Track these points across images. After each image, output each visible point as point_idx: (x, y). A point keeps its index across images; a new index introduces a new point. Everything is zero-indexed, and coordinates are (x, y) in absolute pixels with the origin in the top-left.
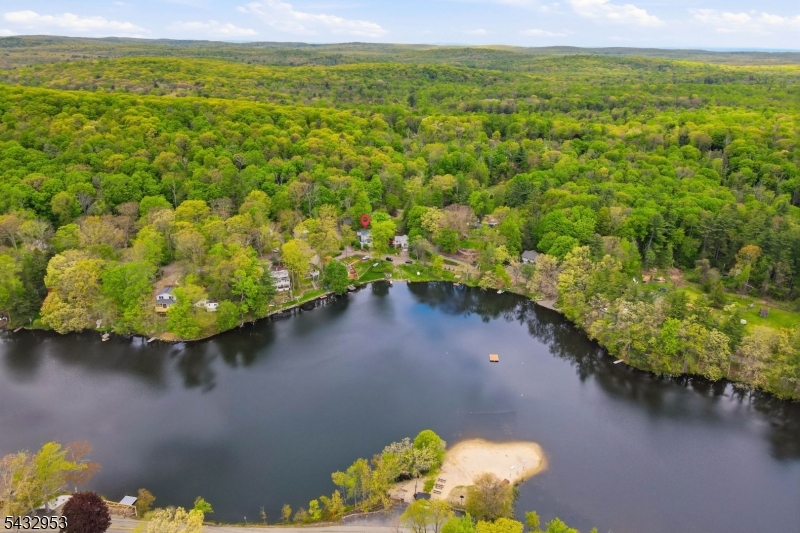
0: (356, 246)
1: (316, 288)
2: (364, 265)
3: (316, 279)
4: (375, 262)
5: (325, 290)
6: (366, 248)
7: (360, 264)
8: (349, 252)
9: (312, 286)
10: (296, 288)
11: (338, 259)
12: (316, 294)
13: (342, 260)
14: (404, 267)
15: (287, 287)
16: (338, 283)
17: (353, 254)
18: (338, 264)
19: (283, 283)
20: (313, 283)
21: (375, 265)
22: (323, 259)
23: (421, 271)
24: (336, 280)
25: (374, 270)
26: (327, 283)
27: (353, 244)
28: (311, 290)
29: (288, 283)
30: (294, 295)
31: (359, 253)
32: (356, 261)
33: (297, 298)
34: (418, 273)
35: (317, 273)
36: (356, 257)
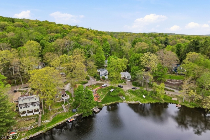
0: (97, 77)
1: (65, 111)
2: (104, 91)
3: (66, 102)
4: (112, 88)
5: (74, 112)
6: (104, 79)
7: (101, 89)
8: (93, 82)
9: (62, 109)
10: (46, 111)
11: (85, 86)
12: (65, 117)
13: (88, 87)
14: (133, 92)
15: (36, 111)
16: (85, 108)
17: (95, 83)
18: (86, 90)
19: (32, 108)
20: (63, 106)
21: (112, 90)
22: (73, 86)
23: (146, 95)
24: (83, 105)
25: (111, 94)
26: (76, 105)
27: (95, 77)
28: (61, 112)
29: (38, 107)
30: (42, 119)
31: (99, 82)
32: (98, 88)
33: (45, 122)
34: (144, 96)
35: (68, 97)
36: (98, 84)
